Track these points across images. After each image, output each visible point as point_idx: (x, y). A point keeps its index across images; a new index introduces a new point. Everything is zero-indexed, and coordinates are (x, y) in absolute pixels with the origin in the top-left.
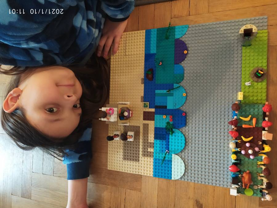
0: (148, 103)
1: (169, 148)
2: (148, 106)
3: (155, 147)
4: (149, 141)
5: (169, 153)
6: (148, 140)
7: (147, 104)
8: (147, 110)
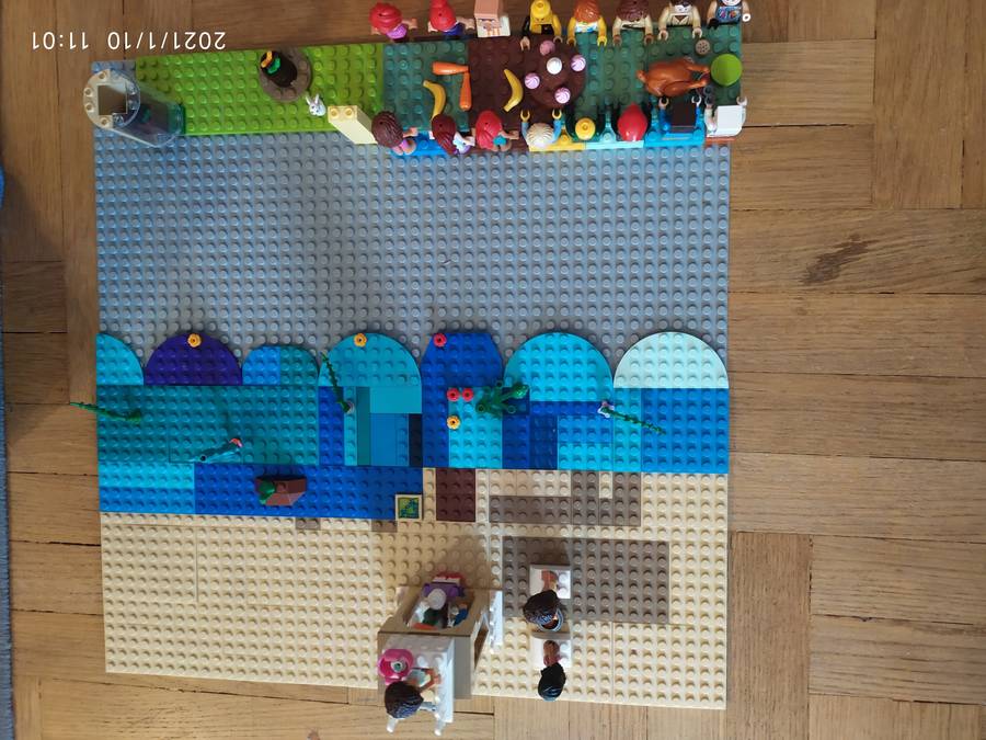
0: (397, 497)
3: (594, 466)
4: (566, 493)
6: (563, 499)
7: (405, 503)
8: (431, 503)
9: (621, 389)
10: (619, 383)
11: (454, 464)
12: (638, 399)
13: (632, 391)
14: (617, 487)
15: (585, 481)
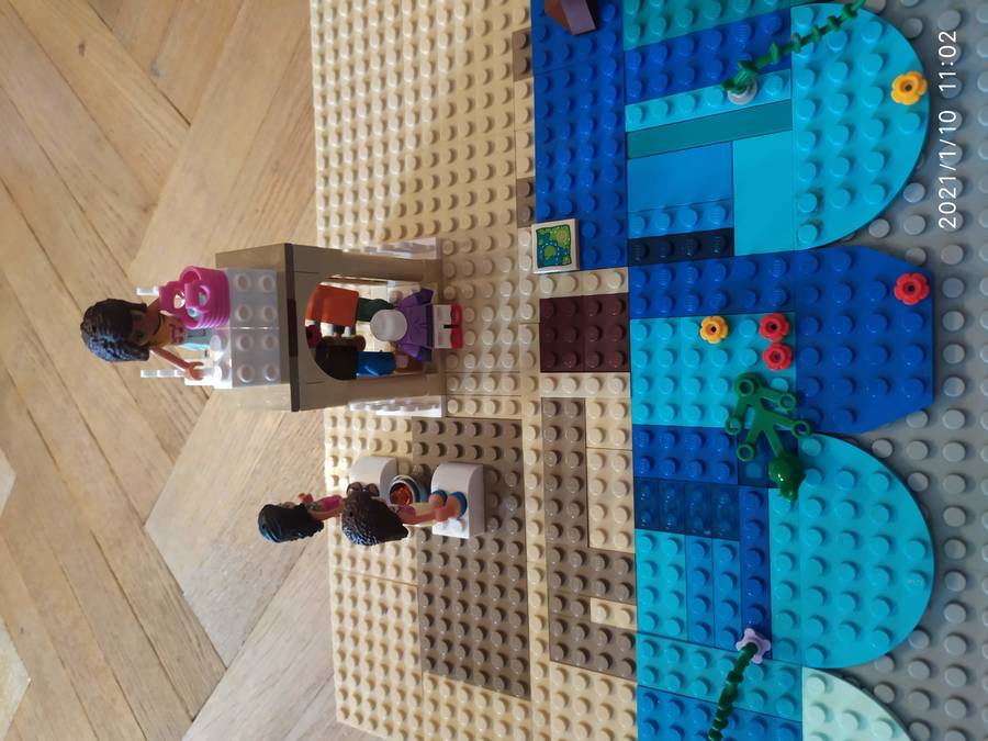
0: (571, 222)
1: (765, 612)
2: (568, 251)
3: (644, 596)
4: (596, 541)
5: (768, 656)
6: (583, 532)
7: (561, 238)
11: (637, 330)
12: (777, 710)
14: (610, 634)
15: (619, 577)
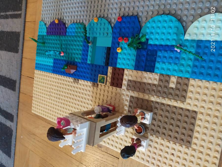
0: (99, 75)
3: (169, 73)
6: (154, 85)
7: (101, 78)
8: (109, 80)
9: (187, 40)
10: (187, 37)
11: (118, 66)
12: (195, 45)
13: (193, 41)
14: (178, 83)
15: (165, 79)
